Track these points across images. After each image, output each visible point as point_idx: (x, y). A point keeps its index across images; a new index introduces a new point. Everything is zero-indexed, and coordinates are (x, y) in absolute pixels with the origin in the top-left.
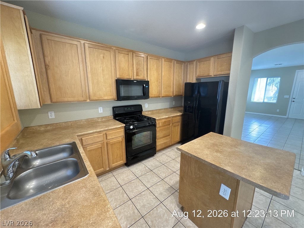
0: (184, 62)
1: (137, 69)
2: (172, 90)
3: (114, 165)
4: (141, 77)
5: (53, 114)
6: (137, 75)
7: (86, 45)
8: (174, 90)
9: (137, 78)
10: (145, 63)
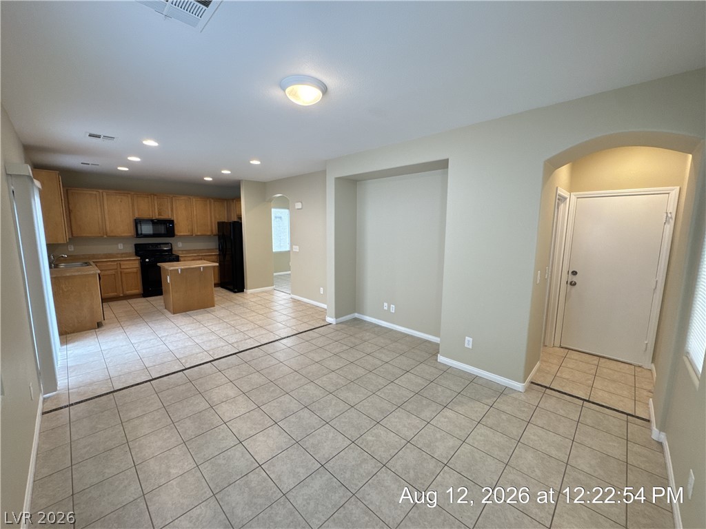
0: (226, 200)
1: (159, 209)
2: (210, 228)
3: (129, 292)
4: (165, 216)
5: (72, 247)
6: (160, 214)
7: (104, 194)
8: (214, 228)
9: (160, 217)
10: (169, 204)
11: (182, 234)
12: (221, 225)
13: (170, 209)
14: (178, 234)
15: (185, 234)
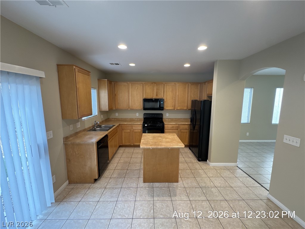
0: (201, 83)
1: (157, 92)
2: (186, 105)
3: (136, 144)
6: (157, 95)
7: (130, 84)
8: (189, 105)
9: (157, 97)
10: (162, 89)
11: (168, 108)
12: (194, 102)
13: (162, 91)
14: (166, 108)
15: (170, 108)
